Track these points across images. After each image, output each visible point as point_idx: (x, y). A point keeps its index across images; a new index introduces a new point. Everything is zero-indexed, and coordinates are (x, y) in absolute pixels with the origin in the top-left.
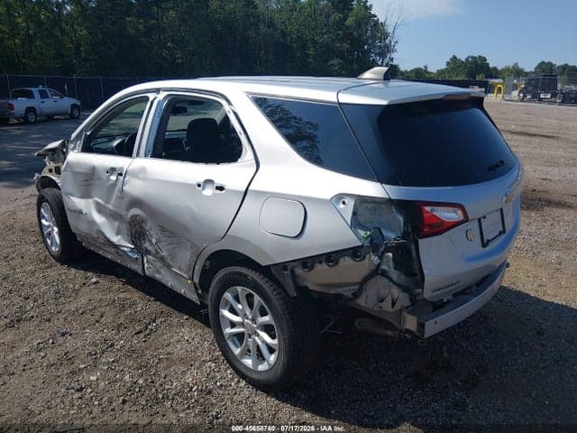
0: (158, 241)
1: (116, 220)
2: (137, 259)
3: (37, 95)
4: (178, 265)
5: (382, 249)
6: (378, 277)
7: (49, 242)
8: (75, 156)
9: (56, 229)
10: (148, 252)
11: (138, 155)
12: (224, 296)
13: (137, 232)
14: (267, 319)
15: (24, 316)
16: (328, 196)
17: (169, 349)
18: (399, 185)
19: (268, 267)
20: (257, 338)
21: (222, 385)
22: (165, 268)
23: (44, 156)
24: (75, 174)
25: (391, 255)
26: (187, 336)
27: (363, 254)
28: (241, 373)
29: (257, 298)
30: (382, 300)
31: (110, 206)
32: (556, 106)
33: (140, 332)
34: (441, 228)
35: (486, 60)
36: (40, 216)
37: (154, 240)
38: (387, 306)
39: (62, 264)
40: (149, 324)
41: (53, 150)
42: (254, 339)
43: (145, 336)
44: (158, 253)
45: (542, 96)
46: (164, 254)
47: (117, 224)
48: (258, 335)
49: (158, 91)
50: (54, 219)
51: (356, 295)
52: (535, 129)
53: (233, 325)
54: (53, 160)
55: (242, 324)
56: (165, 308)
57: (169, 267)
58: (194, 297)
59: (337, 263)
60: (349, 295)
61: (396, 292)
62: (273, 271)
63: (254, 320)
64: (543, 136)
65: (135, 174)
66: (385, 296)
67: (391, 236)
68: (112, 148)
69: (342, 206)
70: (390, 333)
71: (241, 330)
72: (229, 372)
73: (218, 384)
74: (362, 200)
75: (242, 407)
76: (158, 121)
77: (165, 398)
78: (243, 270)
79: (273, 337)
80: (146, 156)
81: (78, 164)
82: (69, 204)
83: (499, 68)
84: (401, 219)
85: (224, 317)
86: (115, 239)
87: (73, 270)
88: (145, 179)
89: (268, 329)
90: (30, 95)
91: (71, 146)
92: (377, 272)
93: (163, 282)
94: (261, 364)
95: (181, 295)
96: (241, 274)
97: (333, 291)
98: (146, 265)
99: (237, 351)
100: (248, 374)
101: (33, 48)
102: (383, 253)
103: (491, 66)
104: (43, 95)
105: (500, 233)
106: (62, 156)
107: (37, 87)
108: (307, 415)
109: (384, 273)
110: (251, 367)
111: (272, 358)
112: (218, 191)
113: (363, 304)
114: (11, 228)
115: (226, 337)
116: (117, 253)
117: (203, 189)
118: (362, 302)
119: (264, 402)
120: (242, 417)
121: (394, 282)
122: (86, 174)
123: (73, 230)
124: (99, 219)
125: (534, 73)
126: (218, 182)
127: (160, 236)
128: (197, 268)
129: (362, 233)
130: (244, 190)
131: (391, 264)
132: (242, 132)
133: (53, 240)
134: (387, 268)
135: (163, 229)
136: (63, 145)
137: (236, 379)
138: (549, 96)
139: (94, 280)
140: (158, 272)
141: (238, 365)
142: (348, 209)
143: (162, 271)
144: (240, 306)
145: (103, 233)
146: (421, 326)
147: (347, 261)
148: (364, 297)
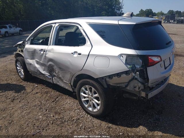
0: (58, 72)
1: (43, 66)
2: (51, 78)
3: (8, 27)
4: (65, 79)
5: (135, 71)
6: (134, 80)
7: (20, 74)
8: (28, 46)
9: (22, 70)
10: (54, 76)
11: (50, 45)
12: (82, 88)
13: (51, 70)
14: (96, 95)
15: (15, 98)
16: (117, 55)
17: (64, 106)
18: (141, 50)
19: (97, 79)
20: (93, 101)
21: (82, 117)
22: (61, 81)
23: (17, 46)
24: (28, 52)
25: (138, 73)
26: (69, 102)
27: (129, 73)
28: (88, 112)
29: (93, 89)
30: (135, 87)
31: (41, 62)
32: (175, 24)
33: (53, 101)
34: (154, 63)
35: (152, 10)
36: (17, 66)
37: (57, 72)
38: (137, 89)
39: (25, 81)
40: (56, 99)
41: (20, 44)
42: (92, 102)
43: (56, 103)
44: (58, 76)
45: (170, 21)
46: (61, 76)
47: (44, 67)
48: (93, 100)
49: (55, 23)
50: (21, 67)
51: (126, 86)
52: (170, 32)
53: (85, 97)
54: (20, 48)
55: (88, 97)
56: (60, 94)
57: (62, 80)
58: (71, 90)
59: (120, 76)
60: (124, 86)
61: (140, 84)
62: (99, 80)
63: (92, 96)
64: (172, 34)
65: (50, 51)
66: (136, 86)
67: (138, 67)
68: (40, 43)
69: (122, 58)
70: (135, 98)
71: (88, 99)
72: (84, 112)
73: (81, 116)
74: (128, 56)
75: (90, 123)
76: (56, 33)
77: (65, 121)
78: (88, 80)
79: (99, 101)
80: (53, 45)
81: (29, 49)
82: (27, 62)
83: (156, 13)
84: (141, 61)
85: (82, 95)
86: (43, 72)
87: (29, 83)
88: (53, 52)
89: (97, 98)
90: (6, 27)
91: (26, 43)
92: (134, 78)
93: (60, 85)
94: (95, 109)
95: (66, 89)
96: (87, 81)
97: (118, 85)
98: (54, 80)
99: (86, 106)
100: (90, 113)
101: (5, 12)
102: (136, 72)
103: (153, 12)
104: (10, 27)
105: (170, 65)
106: (23, 46)
107: (8, 25)
108: (110, 125)
109: (136, 79)
110: (91, 111)
111: (99, 107)
112: (79, 55)
113: (129, 89)
114: (6, 70)
115: (83, 101)
116: (44, 77)
117: (74, 55)
118: (128, 88)
119: (96, 121)
120: (90, 126)
121: (139, 82)
122: (32, 52)
123: (29, 70)
124: (37, 66)
125: (167, 14)
126: (79, 52)
127: (59, 70)
128: (72, 80)
129: (129, 66)
130: (88, 54)
131: (138, 76)
132: (86, 35)
133: (21, 74)
134: (137, 77)
135: (60, 68)
136: (23, 43)
137: (86, 115)
138: (173, 21)
139: (36, 86)
140: (58, 82)
141: (87, 110)
142: (124, 59)
143: (59, 82)
144: (87, 92)
145: (39, 71)
146: (147, 95)
147: (124, 75)
148: (129, 87)
